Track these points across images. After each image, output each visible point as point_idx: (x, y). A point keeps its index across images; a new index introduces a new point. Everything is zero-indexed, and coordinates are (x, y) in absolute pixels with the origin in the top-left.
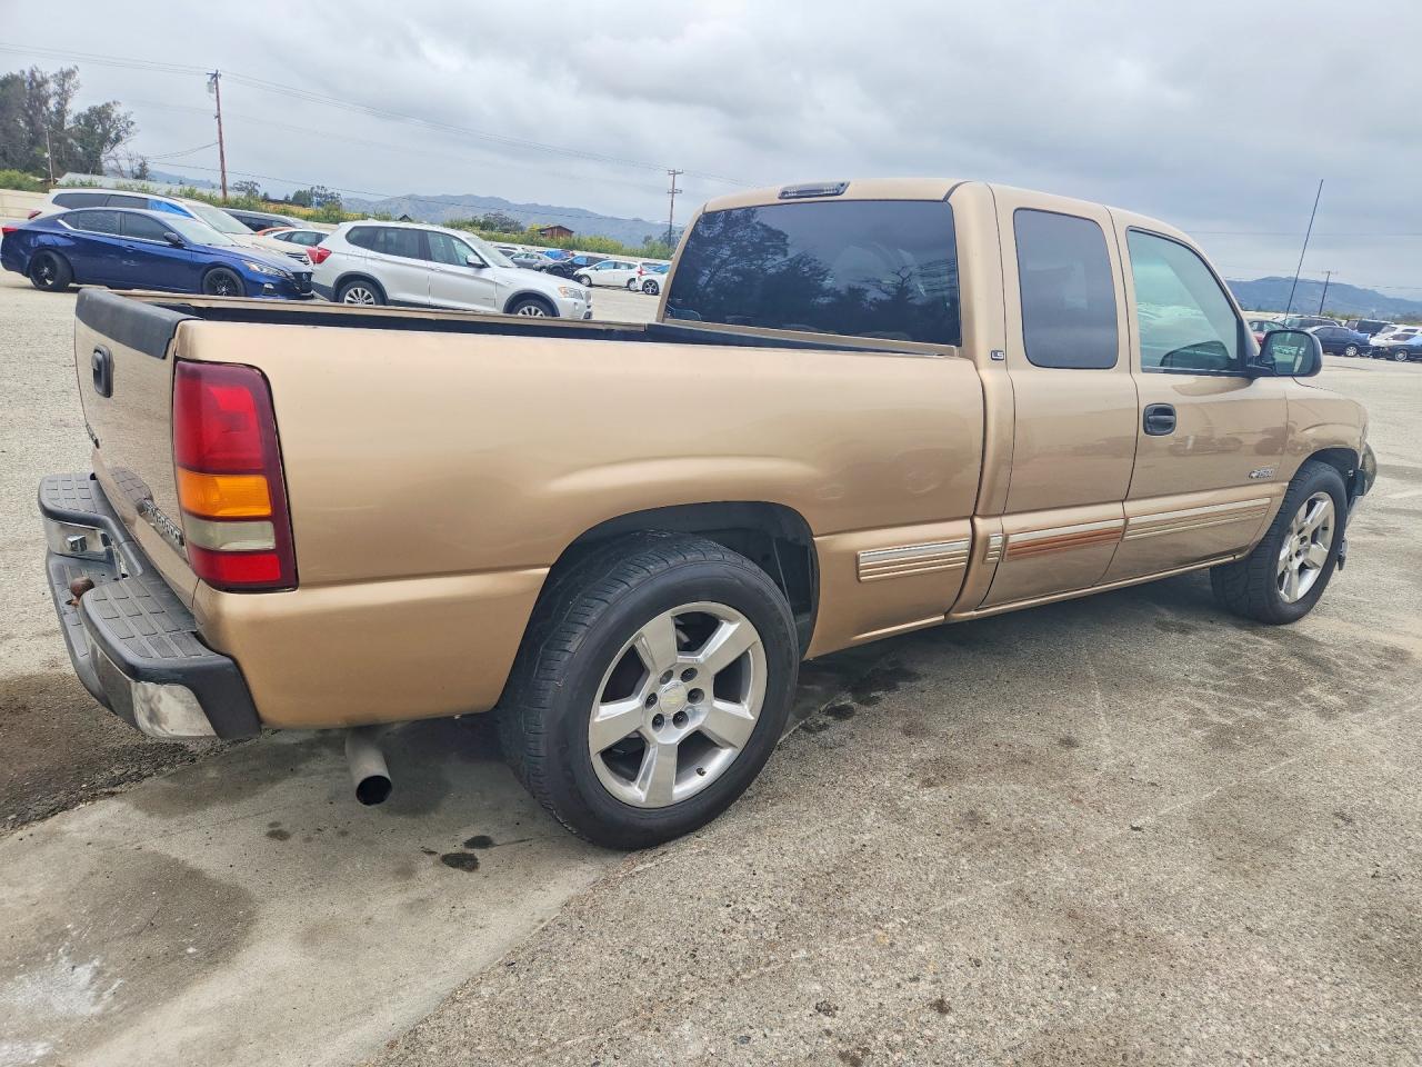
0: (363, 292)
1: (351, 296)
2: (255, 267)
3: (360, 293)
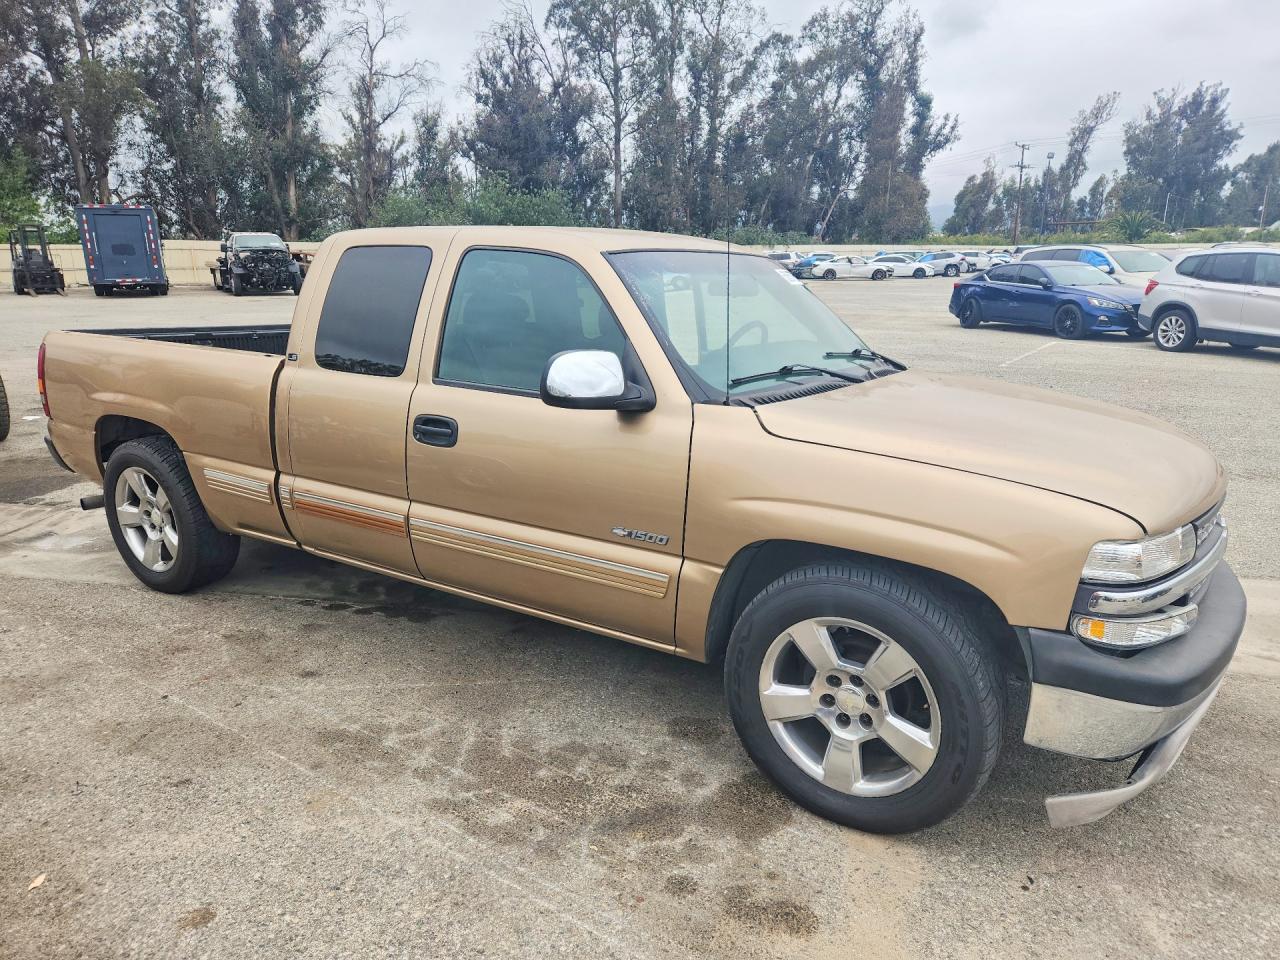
0: (1177, 321)
1: (1166, 325)
2: (1096, 302)
3: (1173, 321)
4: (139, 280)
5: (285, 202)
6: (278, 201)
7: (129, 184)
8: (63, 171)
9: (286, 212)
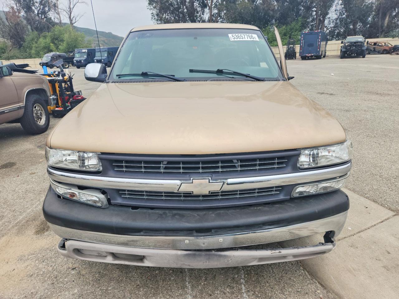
4: (313, 54)
5: (383, 23)
6: (380, 23)
7: (331, 24)
8: (315, 22)
9: (382, 27)
